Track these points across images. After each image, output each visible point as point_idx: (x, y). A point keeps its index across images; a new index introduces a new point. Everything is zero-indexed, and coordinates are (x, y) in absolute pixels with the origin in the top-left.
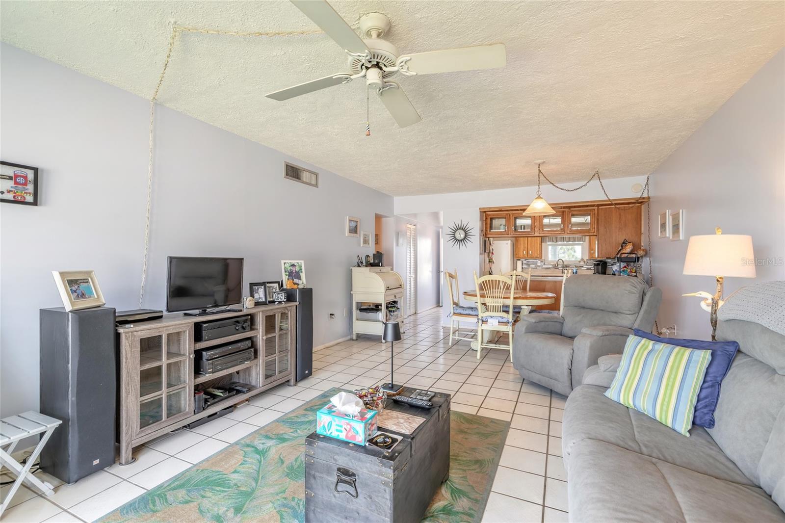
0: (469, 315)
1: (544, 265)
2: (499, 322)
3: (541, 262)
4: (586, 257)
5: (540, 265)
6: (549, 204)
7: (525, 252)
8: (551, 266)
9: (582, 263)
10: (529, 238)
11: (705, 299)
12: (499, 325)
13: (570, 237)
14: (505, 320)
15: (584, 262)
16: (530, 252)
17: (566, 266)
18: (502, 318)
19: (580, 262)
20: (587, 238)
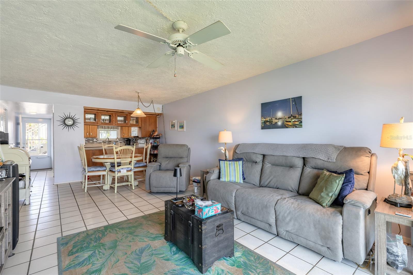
0: (99, 171)
1: (98, 141)
2: (127, 171)
3: (96, 139)
4: (119, 137)
5: (95, 141)
6: (144, 112)
7: (88, 134)
8: (102, 142)
9: (118, 140)
10: (90, 126)
11: (222, 149)
12: (127, 172)
13: (111, 127)
14: (129, 169)
15: (119, 139)
16: (91, 134)
17: (110, 141)
18: (128, 168)
19: (116, 139)
20: (120, 127)
